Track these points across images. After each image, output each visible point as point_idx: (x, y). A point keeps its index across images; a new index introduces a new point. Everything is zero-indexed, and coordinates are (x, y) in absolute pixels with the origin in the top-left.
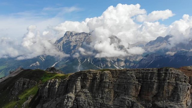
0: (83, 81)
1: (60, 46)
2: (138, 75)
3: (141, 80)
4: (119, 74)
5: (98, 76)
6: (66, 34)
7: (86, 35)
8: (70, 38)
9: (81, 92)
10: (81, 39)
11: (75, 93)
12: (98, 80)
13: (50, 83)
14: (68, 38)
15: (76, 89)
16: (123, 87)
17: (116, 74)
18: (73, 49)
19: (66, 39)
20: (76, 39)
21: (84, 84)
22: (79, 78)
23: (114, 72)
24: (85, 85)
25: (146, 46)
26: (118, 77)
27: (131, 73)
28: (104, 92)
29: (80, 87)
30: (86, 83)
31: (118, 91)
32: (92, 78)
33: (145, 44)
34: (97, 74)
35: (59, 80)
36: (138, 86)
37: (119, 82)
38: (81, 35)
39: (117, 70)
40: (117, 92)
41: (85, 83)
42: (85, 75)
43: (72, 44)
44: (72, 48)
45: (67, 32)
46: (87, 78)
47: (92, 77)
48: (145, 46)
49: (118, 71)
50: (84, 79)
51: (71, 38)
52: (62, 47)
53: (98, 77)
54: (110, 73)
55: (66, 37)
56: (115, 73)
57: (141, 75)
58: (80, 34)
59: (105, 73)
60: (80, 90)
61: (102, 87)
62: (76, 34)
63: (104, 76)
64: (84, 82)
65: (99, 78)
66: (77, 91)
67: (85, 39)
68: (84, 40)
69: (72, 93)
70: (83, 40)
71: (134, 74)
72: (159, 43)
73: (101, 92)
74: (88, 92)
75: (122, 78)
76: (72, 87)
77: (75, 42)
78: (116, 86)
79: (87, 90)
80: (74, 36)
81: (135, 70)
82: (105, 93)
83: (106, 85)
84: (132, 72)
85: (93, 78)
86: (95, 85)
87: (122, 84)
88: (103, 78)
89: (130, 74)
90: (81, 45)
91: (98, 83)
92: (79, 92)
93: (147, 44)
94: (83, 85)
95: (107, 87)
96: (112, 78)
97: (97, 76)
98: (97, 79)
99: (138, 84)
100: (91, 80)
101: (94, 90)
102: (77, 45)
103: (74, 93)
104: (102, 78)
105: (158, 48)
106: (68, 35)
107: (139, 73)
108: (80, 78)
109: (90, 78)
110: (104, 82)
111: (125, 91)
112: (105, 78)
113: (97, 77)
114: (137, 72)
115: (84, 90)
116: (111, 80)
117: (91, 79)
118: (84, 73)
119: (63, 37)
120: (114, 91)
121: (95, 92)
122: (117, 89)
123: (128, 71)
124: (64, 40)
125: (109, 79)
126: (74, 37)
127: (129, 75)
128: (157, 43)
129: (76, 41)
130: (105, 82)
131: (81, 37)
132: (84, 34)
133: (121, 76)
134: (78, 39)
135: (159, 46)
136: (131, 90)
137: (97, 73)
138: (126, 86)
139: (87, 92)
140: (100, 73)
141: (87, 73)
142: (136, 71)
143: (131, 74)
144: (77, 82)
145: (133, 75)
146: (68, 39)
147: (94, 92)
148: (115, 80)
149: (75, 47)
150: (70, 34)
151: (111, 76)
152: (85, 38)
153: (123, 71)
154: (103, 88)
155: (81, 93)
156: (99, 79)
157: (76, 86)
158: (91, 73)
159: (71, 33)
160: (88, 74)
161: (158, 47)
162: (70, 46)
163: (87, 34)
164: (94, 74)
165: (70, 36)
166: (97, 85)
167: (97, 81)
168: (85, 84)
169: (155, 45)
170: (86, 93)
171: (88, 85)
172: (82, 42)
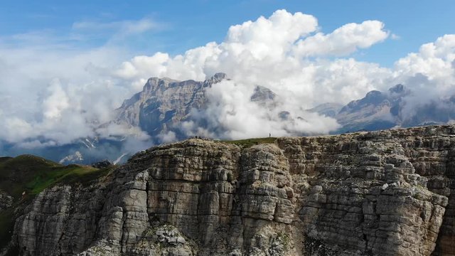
0: (161, 190)
1: (132, 114)
2: (422, 154)
3: (441, 178)
4: (320, 157)
5: (227, 168)
6: (148, 85)
7: (196, 87)
8: (159, 92)
9: (150, 239)
10: (184, 96)
11: (121, 242)
12: (228, 187)
13: (44, 200)
14: (154, 94)
15: (125, 228)
16: (353, 217)
17: (309, 157)
18: (165, 120)
19: (148, 97)
20: (172, 96)
21: (162, 205)
22: (140, 175)
23: (300, 148)
24: (167, 208)
25: (340, 113)
26: (316, 169)
27: (383, 148)
28: (258, 239)
29: (146, 219)
30: (171, 200)
31: (324, 235)
32: (198, 178)
33: (337, 109)
34: (224, 159)
35: (73, 190)
36: (433, 211)
37: (327, 192)
38: (185, 88)
39: (312, 140)
40: (318, 242)
41: (166, 201)
42: (167, 161)
43: (163, 109)
44: (162, 117)
45: (151, 79)
46: (177, 177)
47: (198, 169)
48: (337, 113)
49: (315, 144)
50: (162, 179)
51: (161, 95)
52: (138, 115)
53: (226, 172)
54: (282, 151)
55: (148, 92)
56: (303, 154)
57: (436, 154)
58: (182, 84)
59: (257, 151)
60: (145, 232)
61: (248, 217)
62: (173, 85)
63: (254, 166)
64: (165, 195)
65: (228, 175)
66: (132, 234)
67: (194, 96)
68: (192, 99)
69: (110, 244)
70: (189, 98)
71: (399, 153)
72: (371, 106)
73: (241, 240)
74: (181, 239)
75: (339, 174)
76: (111, 217)
77: (170, 104)
78: (313, 211)
79: (175, 231)
80: (167, 88)
81: (401, 136)
82: (258, 246)
83: (264, 207)
84: (390, 145)
85: (203, 175)
86: (214, 208)
87: (345, 200)
88: (252, 174)
89: (382, 153)
90: (184, 110)
91: (226, 195)
92: (138, 239)
93: (344, 109)
94: (158, 207)
95: (271, 217)
96: (290, 177)
97: (221, 168)
98: (221, 179)
99: (433, 200)
100: (197, 186)
101: (210, 230)
102: (174, 111)
103: (116, 242)
104: (245, 174)
105: (371, 118)
106: (153, 87)
107: (426, 145)
108: (146, 174)
109: (188, 176)
110: (256, 195)
111: (365, 237)
112: (257, 172)
113: (223, 172)
114: (417, 144)
115: (160, 231)
116: (288, 185)
117: (195, 182)
118: (163, 156)
119: (140, 93)
120: (305, 235)
121: (211, 242)
122: (319, 227)
123: (369, 143)
124: (144, 98)
125: (279, 180)
126: (168, 92)
127: (375, 159)
128: (368, 105)
129: (173, 102)
130: (261, 194)
131: (186, 91)
132: (192, 85)
133: (334, 167)
134: (176, 97)
135: (373, 113)
136: (401, 233)
137: (219, 155)
138: (369, 209)
139: (173, 240)
140: (234, 154)
141: (176, 152)
142: (412, 139)
143: (388, 152)
144: (133, 193)
145: (399, 157)
146: (152, 97)
147: (208, 238)
148: (307, 185)
149: (169, 115)
150: (159, 85)
151: (285, 164)
152: (194, 94)
153: (341, 143)
154: (249, 223)
155: (146, 244)
156: (229, 180)
157: (125, 212)
158: (194, 155)
159: (161, 82)
160: (180, 157)
161: (370, 114)
162: (159, 113)
163: (198, 83)
164: (209, 156)
165: (159, 90)
166: (220, 208)
167: (220, 188)
168: (168, 202)
169: (363, 112)
170: (172, 245)
171: (179, 208)
172: (187, 102)
